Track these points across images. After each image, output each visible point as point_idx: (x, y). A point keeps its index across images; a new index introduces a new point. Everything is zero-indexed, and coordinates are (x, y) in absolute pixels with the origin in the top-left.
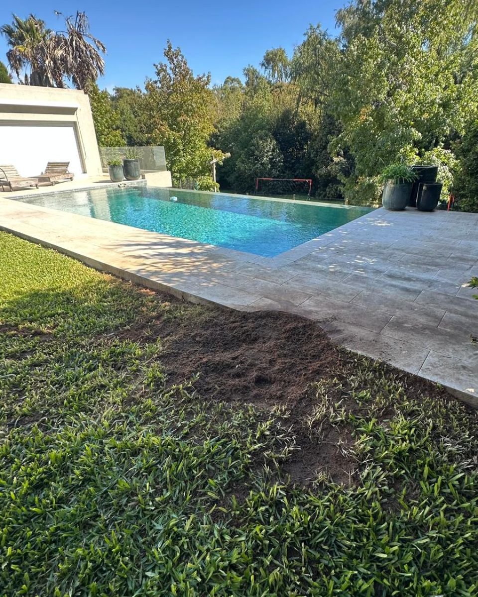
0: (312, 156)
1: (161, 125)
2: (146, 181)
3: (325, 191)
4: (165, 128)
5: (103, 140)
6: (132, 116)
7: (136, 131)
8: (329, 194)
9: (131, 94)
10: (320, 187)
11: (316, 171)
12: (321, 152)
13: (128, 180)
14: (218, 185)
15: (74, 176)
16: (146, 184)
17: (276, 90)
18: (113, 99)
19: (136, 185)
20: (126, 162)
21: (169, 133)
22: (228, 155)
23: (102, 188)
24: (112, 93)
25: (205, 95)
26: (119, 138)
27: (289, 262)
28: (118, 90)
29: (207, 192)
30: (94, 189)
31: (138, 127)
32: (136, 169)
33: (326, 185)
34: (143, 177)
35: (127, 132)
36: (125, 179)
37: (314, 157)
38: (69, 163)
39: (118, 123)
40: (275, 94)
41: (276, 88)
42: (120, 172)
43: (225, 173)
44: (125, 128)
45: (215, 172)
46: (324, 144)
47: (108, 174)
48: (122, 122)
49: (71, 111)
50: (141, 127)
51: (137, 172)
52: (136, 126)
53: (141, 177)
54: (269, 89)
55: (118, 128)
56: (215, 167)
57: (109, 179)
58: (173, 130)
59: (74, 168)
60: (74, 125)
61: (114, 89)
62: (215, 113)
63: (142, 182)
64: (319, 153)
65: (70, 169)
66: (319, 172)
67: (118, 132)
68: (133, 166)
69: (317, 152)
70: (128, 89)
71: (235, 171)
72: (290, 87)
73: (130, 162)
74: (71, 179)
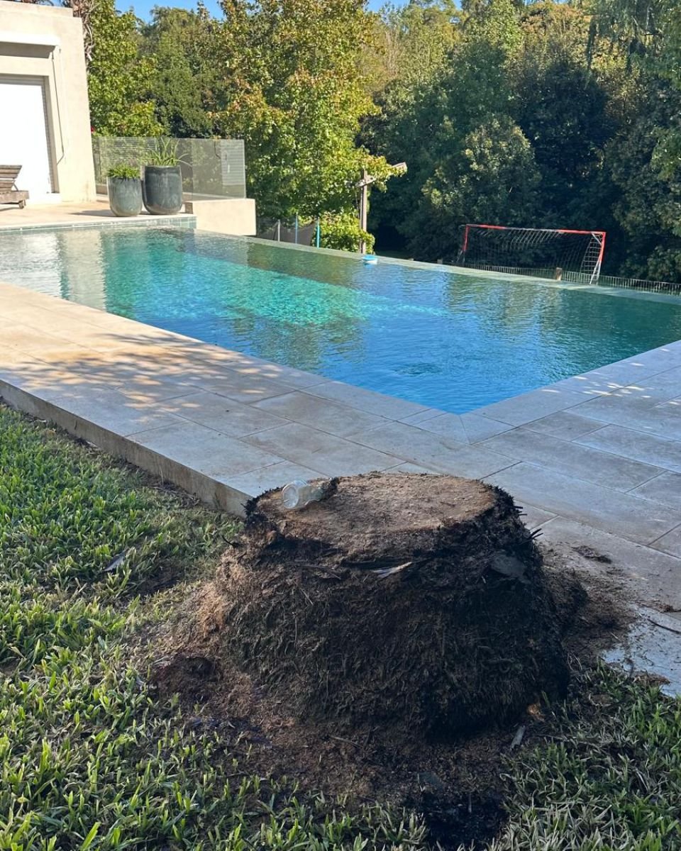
0: (614, 177)
1: (248, 92)
2: (194, 219)
3: (644, 263)
4: (255, 98)
5: (112, 121)
6: (188, 71)
7: (191, 106)
8: (655, 271)
9: (190, 23)
10: (631, 254)
11: (623, 215)
12: (638, 168)
13: (152, 214)
14: (373, 239)
15: (28, 198)
16: (194, 225)
17: (531, 18)
18: (147, 31)
19: (173, 227)
20: (149, 170)
21: (262, 110)
22: (402, 168)
23: (87, 228)
24: (149, 20)
25: (356, 26)
26: (148, 120)
27: (502, 428)
28: (161, 13)
29: (344, 253)
30: (69, 229)
31: (197, 96)
32: (172, 189)
33: (647, 250)
34: (189, 209)
35: (170, 107)
36: (144, 209)
37: (619, 180)
38: (19, 168)
39: (150, 85)
40: (531, 28)
41: (533, 14)
42: (134, 195)
43: (394, 211)
44: (166, 97)
45: (366, 206)
46: (646, 150)
47: (107, 198)
48: (162, 84)
49: (42, 51)
50: (204, 96)
51: (174, 196)
52: (192, 94)
53: (183, 209)
54: (516, 18)
55: (149, 96)
56: (366, 194)
57: (107, 207)
58: (276, 105)
59: (32, 180)
60: (43, 81)
61: (152, 11)
62: (381, 69)
63: (185, 220)
64: (633, 172)
65: (21, 182)
66: (630, 216)
67: (150, 106)
68: (166, 181)
69: (628, 167)
70: (184, 11)
71: (417, 207)
72: (569, 13)
73: (159, 172)
74: (21, 204)
